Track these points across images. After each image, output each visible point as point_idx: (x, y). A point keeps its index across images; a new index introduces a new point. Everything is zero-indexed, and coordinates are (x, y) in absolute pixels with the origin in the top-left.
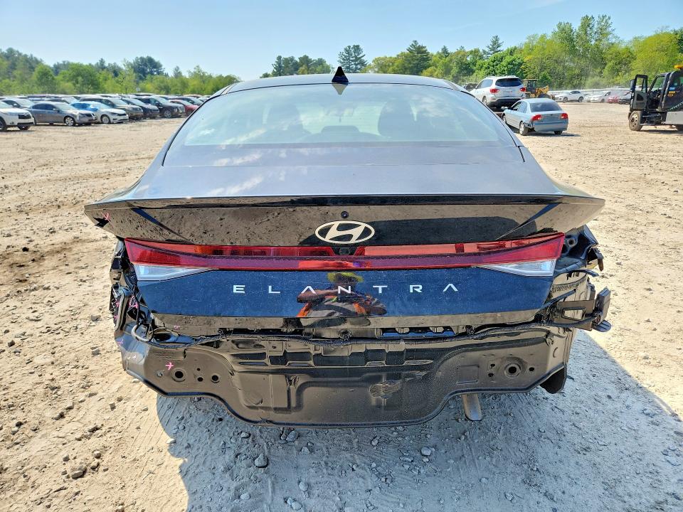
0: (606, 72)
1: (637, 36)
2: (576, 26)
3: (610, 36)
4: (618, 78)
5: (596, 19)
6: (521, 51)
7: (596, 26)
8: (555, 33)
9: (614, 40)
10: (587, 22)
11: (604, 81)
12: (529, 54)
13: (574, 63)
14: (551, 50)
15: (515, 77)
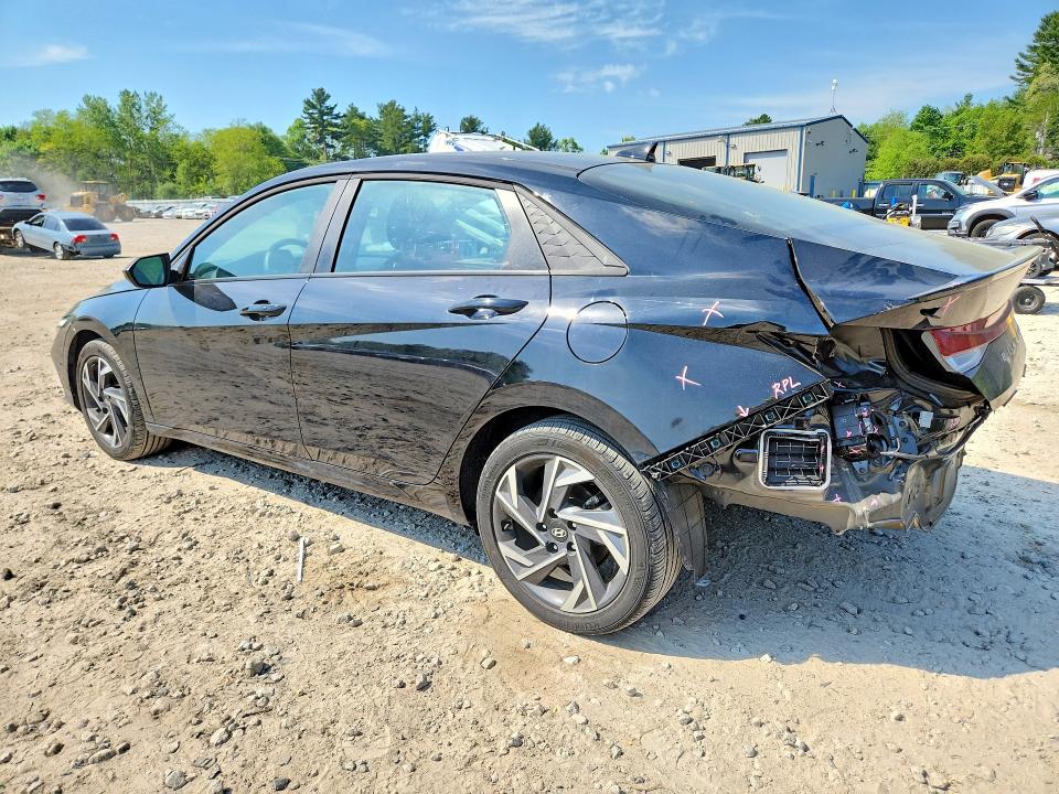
0: (180, 175)
1: (208, 128)
2: (114, 103)
3: (170, 125)
4: (201, 185)
5: (142, 96)
6: (29, 136)
7: (144, 107)
8: (81, 111)
9: (176, 131)
10: (128, 99)
11: (181, 190)
12: (46, 141)
13: (125, 159)
14: (83, 137)
15: (25, 180)
